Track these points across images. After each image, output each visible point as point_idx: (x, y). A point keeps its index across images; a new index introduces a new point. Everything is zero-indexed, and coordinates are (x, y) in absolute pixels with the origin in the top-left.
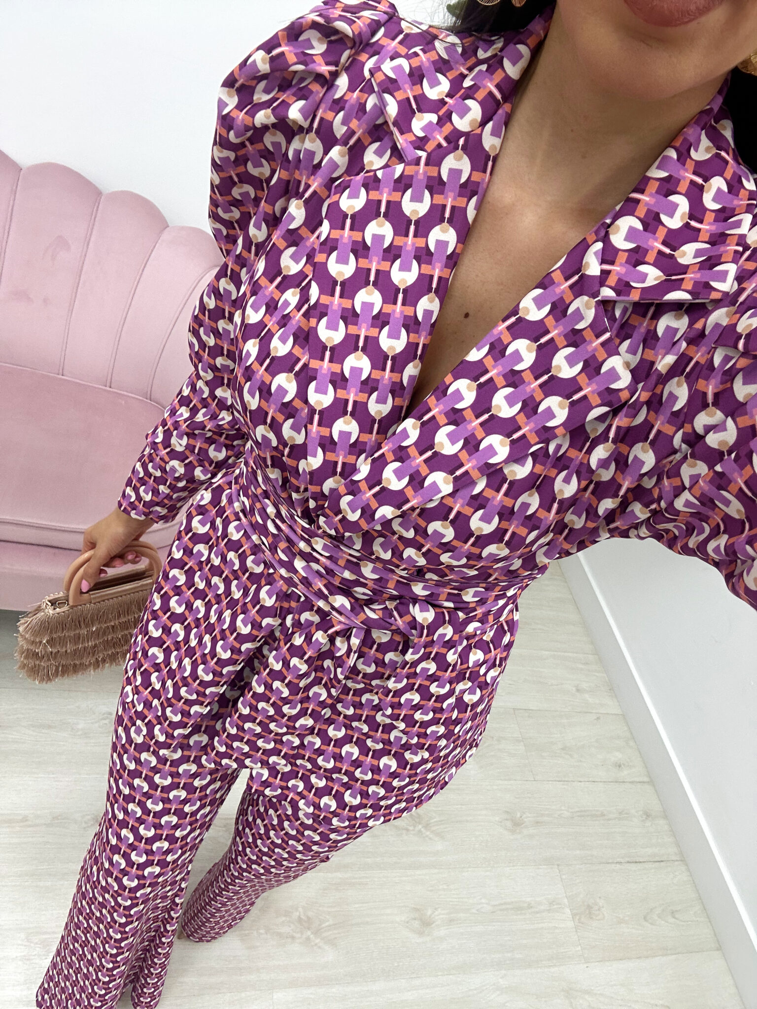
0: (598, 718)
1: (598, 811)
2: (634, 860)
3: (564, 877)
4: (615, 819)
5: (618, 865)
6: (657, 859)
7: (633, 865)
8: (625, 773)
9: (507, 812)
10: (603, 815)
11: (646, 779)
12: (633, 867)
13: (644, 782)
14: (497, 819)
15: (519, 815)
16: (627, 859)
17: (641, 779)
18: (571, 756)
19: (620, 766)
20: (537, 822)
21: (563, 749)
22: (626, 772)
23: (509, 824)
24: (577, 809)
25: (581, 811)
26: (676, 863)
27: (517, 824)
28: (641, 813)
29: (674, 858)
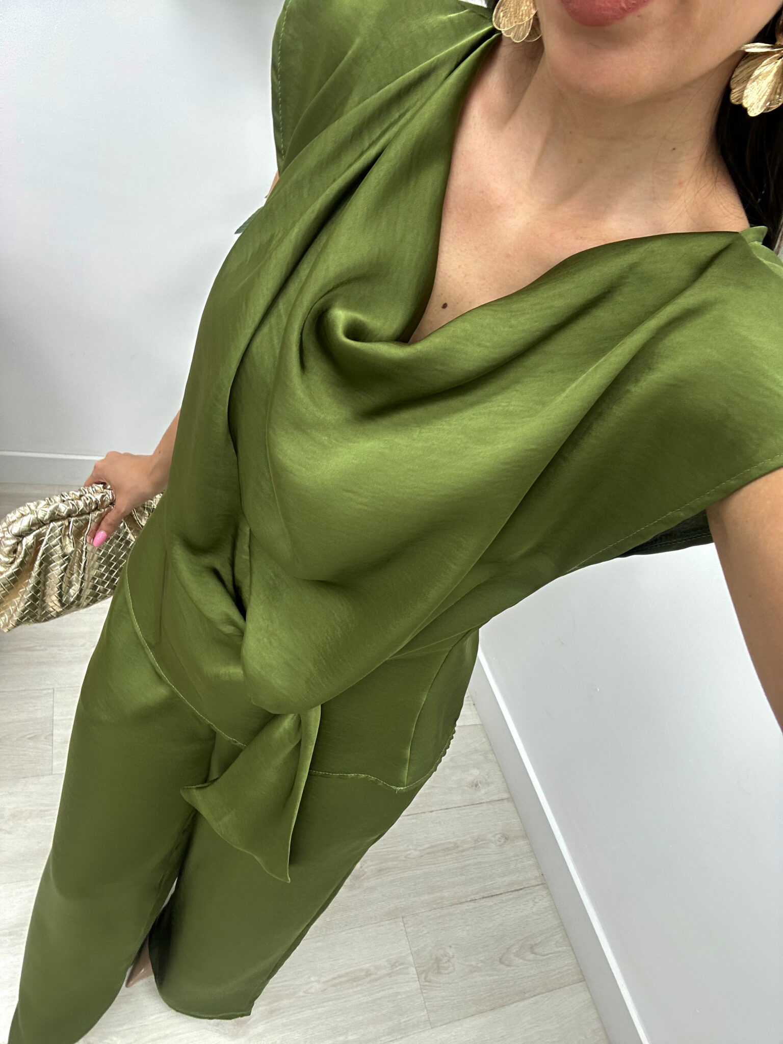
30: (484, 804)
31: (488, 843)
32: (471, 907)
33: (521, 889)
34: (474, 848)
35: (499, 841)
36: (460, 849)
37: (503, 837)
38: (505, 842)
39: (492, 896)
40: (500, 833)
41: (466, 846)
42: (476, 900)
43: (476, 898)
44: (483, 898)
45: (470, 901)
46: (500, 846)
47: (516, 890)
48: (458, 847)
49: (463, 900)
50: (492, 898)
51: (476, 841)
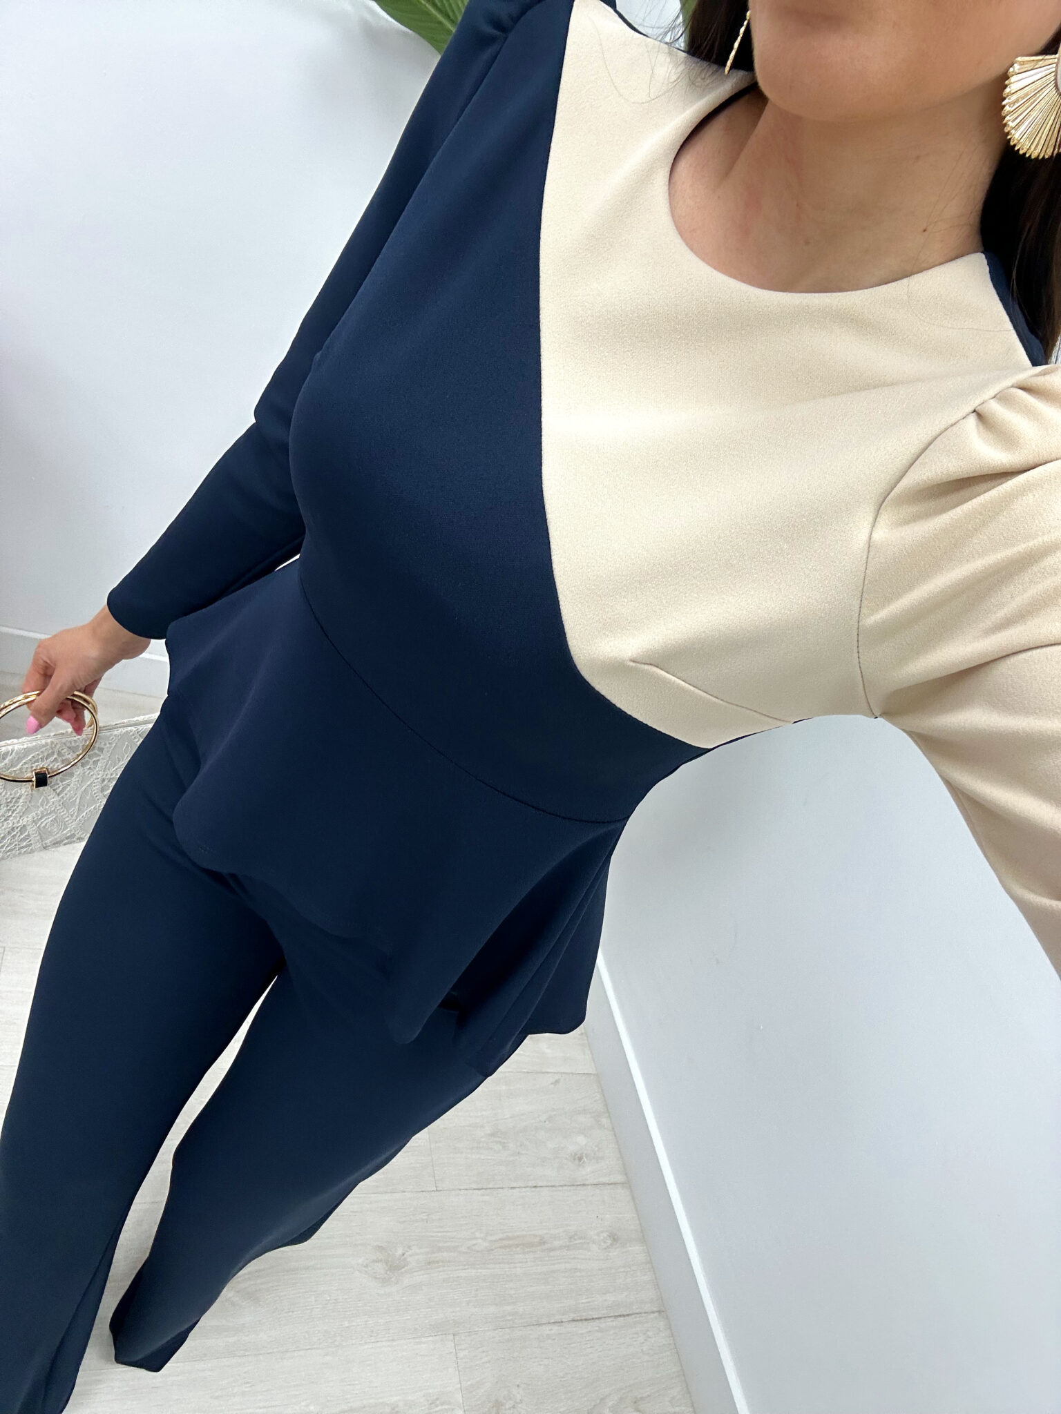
0: (557, 1082)
1: (535, 1236)
2: (584, 1315)
3: (461, 1355)
4: (561, 1248)
5: (555, 1328)
6: (622, 1311)
7: (580, 1324)
8: (587, 1172)
9: (380, 1248)
10: (542, 1242)
11: (620, 1178)
12: (582, 1328)
13: (615, 1184)
14: (360, 1261)
15: (400, 1252)
16: (572, 1316)
17: (612, 1180)
18: (504, 1146)
19: (580, 1159)
20: (429, 1263)
21: (493, 1135)
22: (589, 1169)
23: (380, 1268)
24: (501, 1236)
25: (508, 1238)
26: (652, 1316)
27: (395, 1267)
28: (605, 1235)
29: (647, 1307)
30: (589, 1187)
31: (588, 1243)
32: (553, 1332)
33: (628, 1315)
34: (568, 1247)
35: (605, 1242)
36: (547, 1246)
37: (610, 1236)
38: (611, 1244)
39: (586, 1320)
40: (607, 1231)
41: (557, 1243)
42: (562, 1322)
43: (564, 1320)
44: (574, 1320)
45: (554, 1323)
46: (605, 1249)
47: (620, 1316)
48: (544, 1243)
49: (544, 1320)
50: (586, 1323)
51: (571, 1238)
